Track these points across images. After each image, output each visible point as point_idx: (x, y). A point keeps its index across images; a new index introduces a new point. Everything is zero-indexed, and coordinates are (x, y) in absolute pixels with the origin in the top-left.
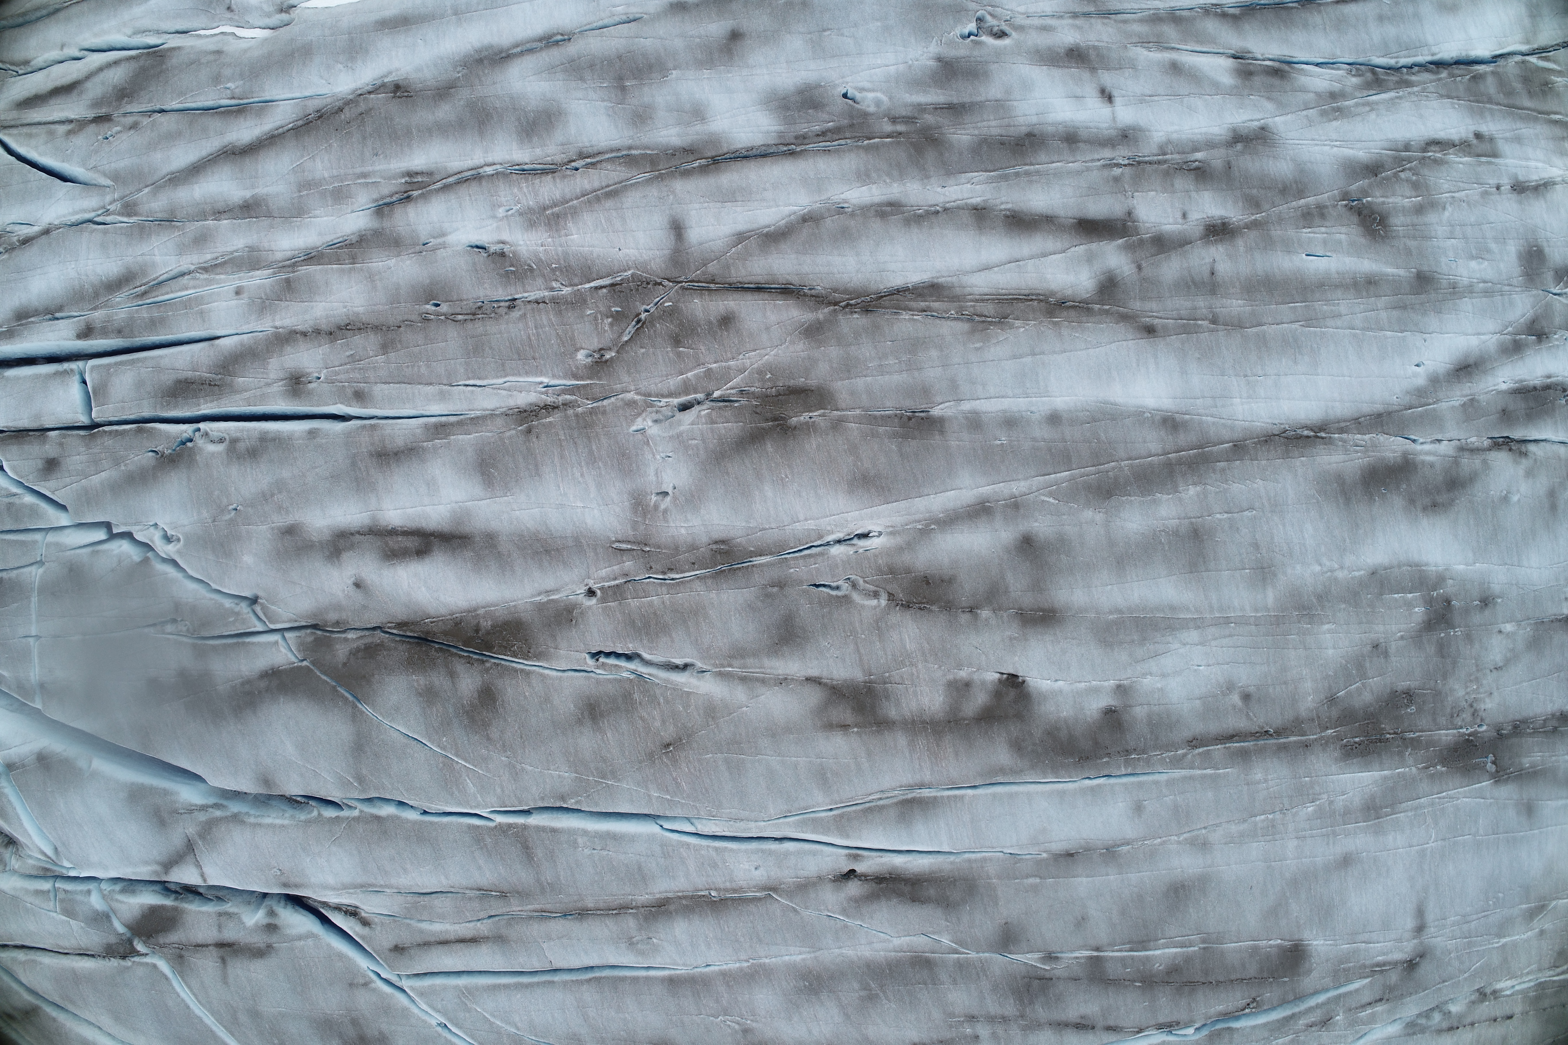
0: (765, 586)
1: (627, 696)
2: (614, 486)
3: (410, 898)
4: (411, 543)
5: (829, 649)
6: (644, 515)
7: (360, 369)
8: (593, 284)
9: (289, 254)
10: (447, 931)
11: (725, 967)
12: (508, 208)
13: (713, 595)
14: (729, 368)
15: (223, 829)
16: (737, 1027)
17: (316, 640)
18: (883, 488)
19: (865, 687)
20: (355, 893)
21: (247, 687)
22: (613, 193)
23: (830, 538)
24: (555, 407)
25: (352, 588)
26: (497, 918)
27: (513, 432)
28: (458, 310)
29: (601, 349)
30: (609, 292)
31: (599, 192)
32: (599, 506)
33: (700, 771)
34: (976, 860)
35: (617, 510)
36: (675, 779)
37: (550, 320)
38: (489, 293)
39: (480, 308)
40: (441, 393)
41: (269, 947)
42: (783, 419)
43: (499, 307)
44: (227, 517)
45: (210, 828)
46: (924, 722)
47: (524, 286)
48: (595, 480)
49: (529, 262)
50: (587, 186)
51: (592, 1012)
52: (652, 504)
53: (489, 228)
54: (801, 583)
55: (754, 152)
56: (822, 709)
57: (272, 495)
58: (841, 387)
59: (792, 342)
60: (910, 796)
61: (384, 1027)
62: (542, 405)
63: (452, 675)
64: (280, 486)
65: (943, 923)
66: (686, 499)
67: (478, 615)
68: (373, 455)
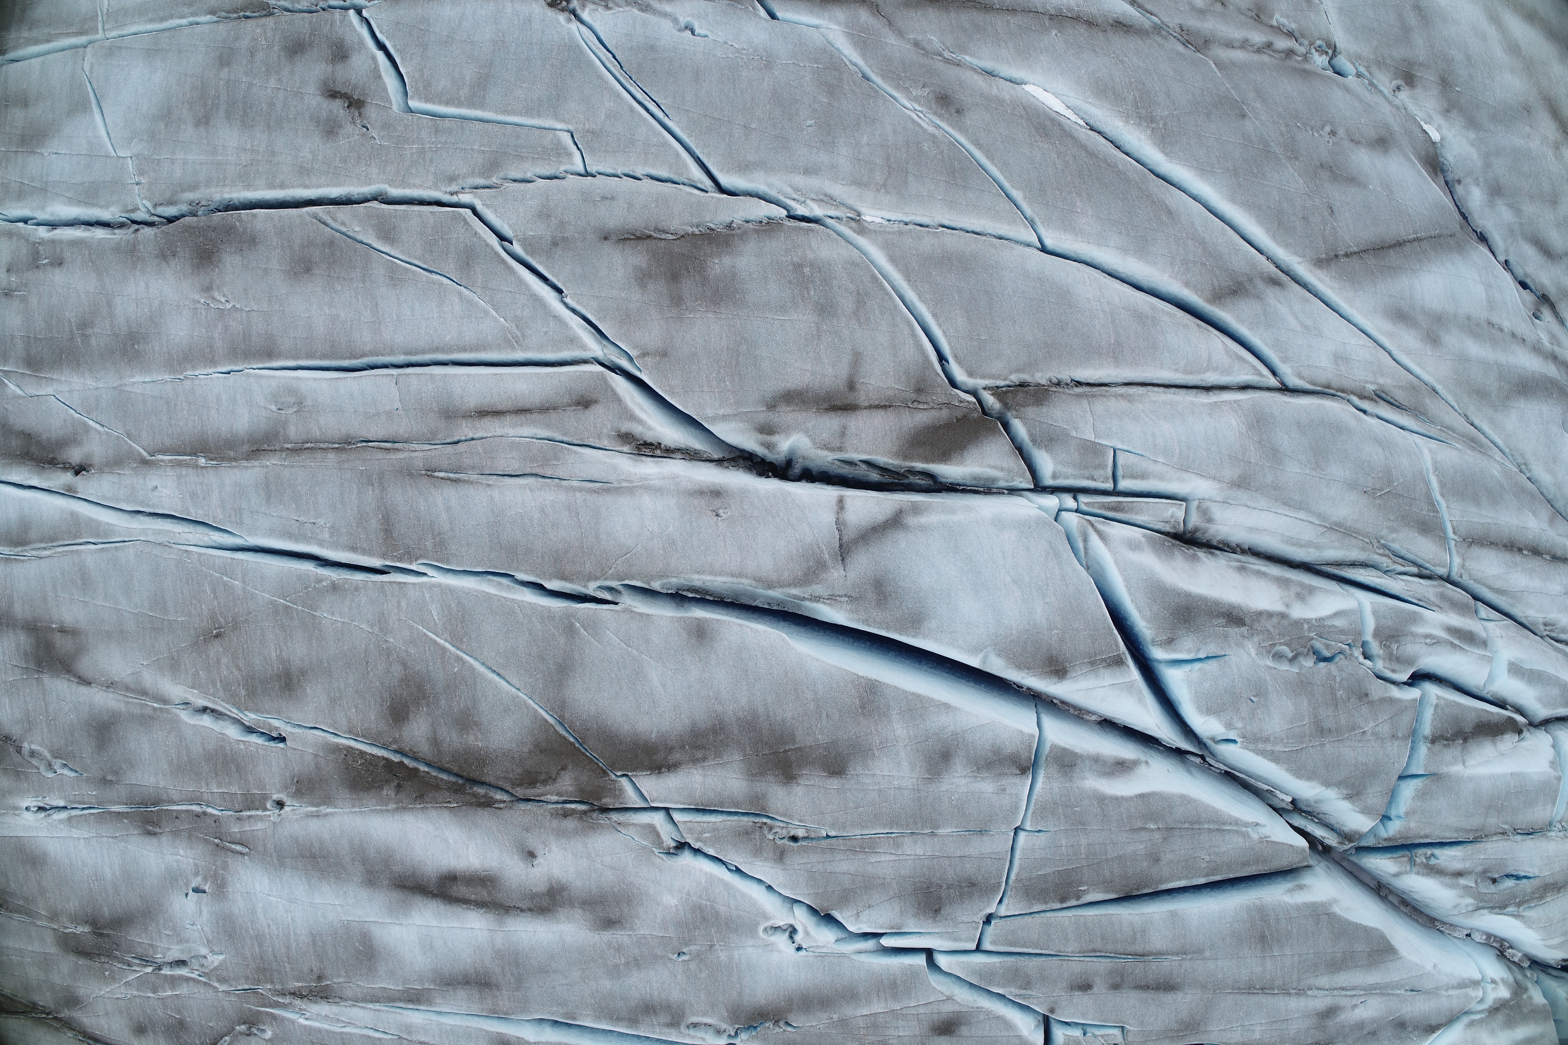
0: (118, 782)
1: (252, 693)
2: (239, 909)
3: (549, 473)
4: (462, 890)
5: (70, 710)
6: (215, 876)
10: (514, 426)
11: (210, 371)
13: (162, 784)
14: (138, 990)
15: (786, 574)
16: (216, 295)
17: (600, 799)
19: (43, 668)
20: (620, 481)
21: (699, 755)
23: (63, 815)
24: (293, 994)
25: (539, 853)
26: (448, 441)
27: (335, 980)
29: (249, 1035)
32: (254, 893)
33: (191, 604)
35: (239, 886)
36: (216, 597)
40: (409, 1033)
41: (772, 406)
42: (95, 933)
44: (693, 948)
45: (806, 575)
48: (257, 918)
51: (367, 315)
52: (208, 884)
54: (88, 780)
56: (80, 650)
57: (627, 964)
58: (52, 949)
59: (88, 997)
60: (19, 549)
61: (636, 295)
62: (305, 999)
63: (435, 742)
64: (615, 972)
65: (10, 408)
66: (177, 881)
67: (396, 803)
68: (495, 985)
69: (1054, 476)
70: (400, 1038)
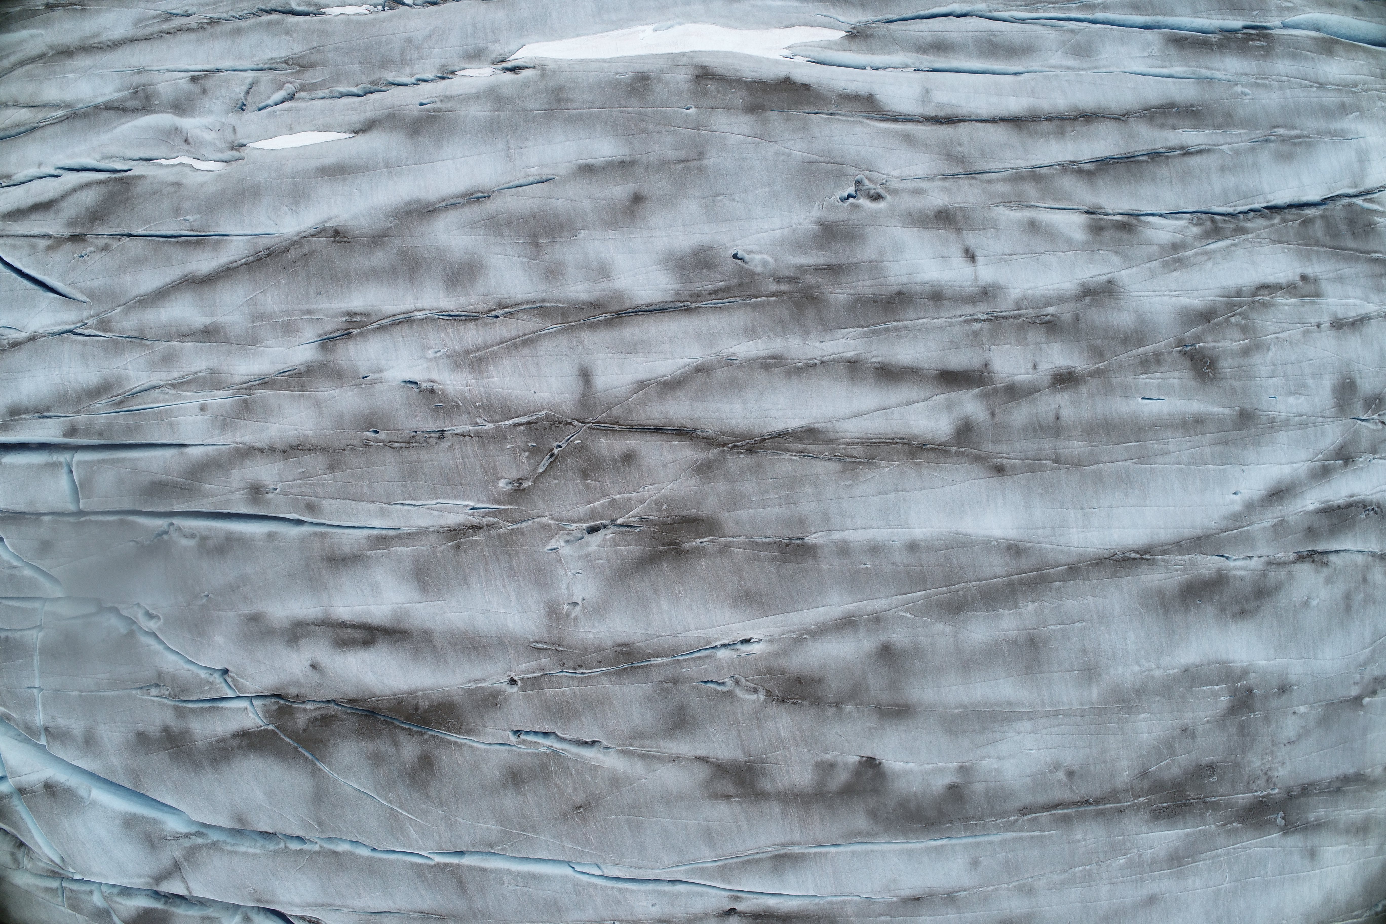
0: (660, 683)
1: (544, 768)
2: (532, 597)
3: (364, 916)
4: (359, 635)
5: (714, 735)
6: (558, 621)
7: (311, 485)
8: (512, 422)
9: (246, 378)
12: (436, 350)
13: (617, 688)
14: (631, 499)
15: (204, 854)
17: (280, 708)
18: (763, 603)
19: (746, 765)
21: (222, 744)
22: (528, 341)
23: (718, 643)
24: (480, 528)
25: (309, 669)
27: (444, 547)
28: (395, 438)
29: (519, 479)
30: (526, 429)
31: (516, 340)
32: (519, 613)
33: (605, 828)
34: (837, 903)
35: (535, 616)
36: (585, 835)
37: (475, 451)
38: (421, 425)
39: (414, 437)
40: (382, 510)
42: (678, 544)
43: (430, 437)
44: (200, 603)
45: (194, 853)
46: (794, 794)
47: (452, 421)
48: (515, 591)
49: (456, 399)
50: (506, 334)
52: (564, 612)
53: (420, 367)
54: (691, 680)
55: (654, 307)
56: (708, 783)
57: (238, 587)
58: (728, 518)
59: (686, 478)
60: (782, 852)
62: (469, 525)
63: (396, 744)
64: (244, 580)
66: (594, 610)
67: (417, 696)
68: (324, 559)
70: (390, 504)
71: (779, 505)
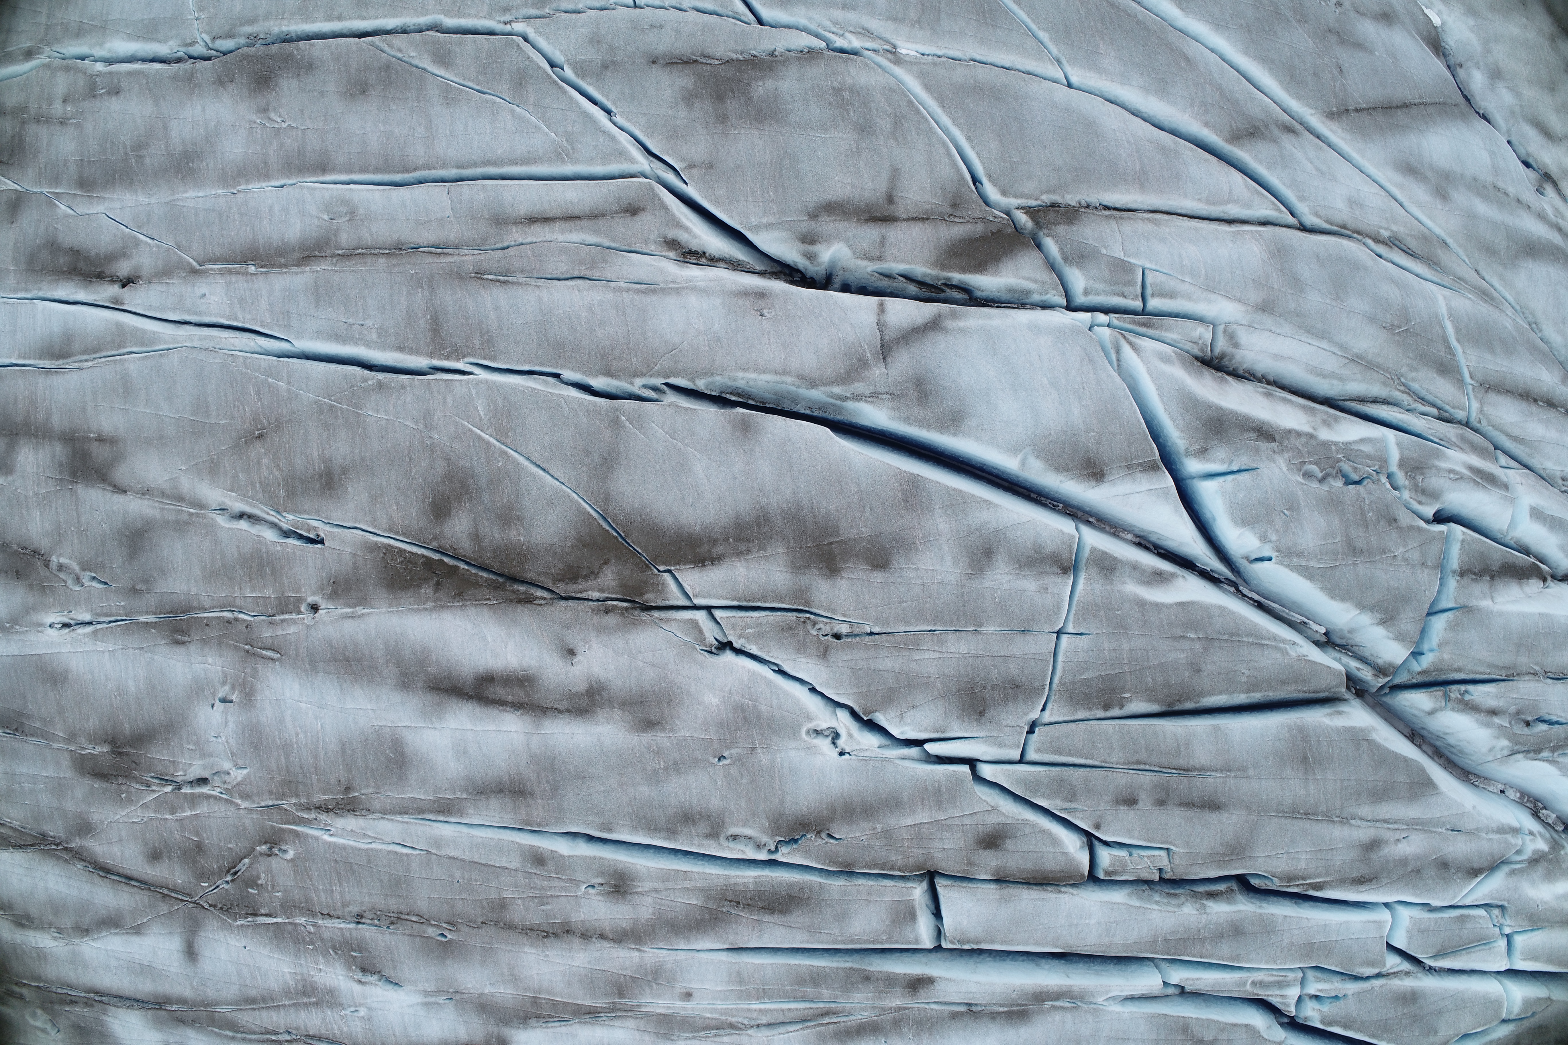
0: (148, 591)
2: (267, 717)
3: (596, 274)
4: (498, 691)
5: (103, 519)
6: (244, 683)
7: (534, 888)
8: (275, 920)
9: (617, 1023)
10: (563, 232)
11: (264, 185)
12: (356, 1014)
13: (194, 591)
14: (155, 811)
15: (829, 371)
16: (272, 115)
17: (642, 594)
18: (42, 670)
19: (77, 478)
20: (667, 282)
21: (743, 547)
22: (250, 1002)
23: (89, 629)
24: (318, 808)
25: (579, 650)
26: (498, 246)
27: (364, 791)
28: (415, 926)
29: (269, 856)
30: (259, 909)
31: (263, 1006)
32: (284, 700)
33: (234, 407)
34: (21, 290)
35: (267, 693)
36: (260, 399)
37: (317, 896)
38: (380, 937)
39: (392, 923)
40: (439, 847)
41: (814, 216)
42: (113, 752)
43: (372, 919)
44: (735, 751)
45: (848, 372)
46: (36, 436)
47: (342, 934)
48: (285, 727)
49: (336, 957)
50: (273, 1015)
51: (421, 131)
52: (236, 693)
53: (375, 1000)
54: (117, 591)
55: (128, 1003)
56: (117, 459)
57: (666, 768)
58: (67, 772)
59: (102, 822)
60: (61, 362)
61: (683, 113)
62: (331, 813)
63: (476, 537)
64: (654, 777)
65: (59, 227)
66: (204, 692)
67: (434, 601)
68: (530, 793)
69: (1086, 293)
70: (428, 852)
71: (20, 775)
